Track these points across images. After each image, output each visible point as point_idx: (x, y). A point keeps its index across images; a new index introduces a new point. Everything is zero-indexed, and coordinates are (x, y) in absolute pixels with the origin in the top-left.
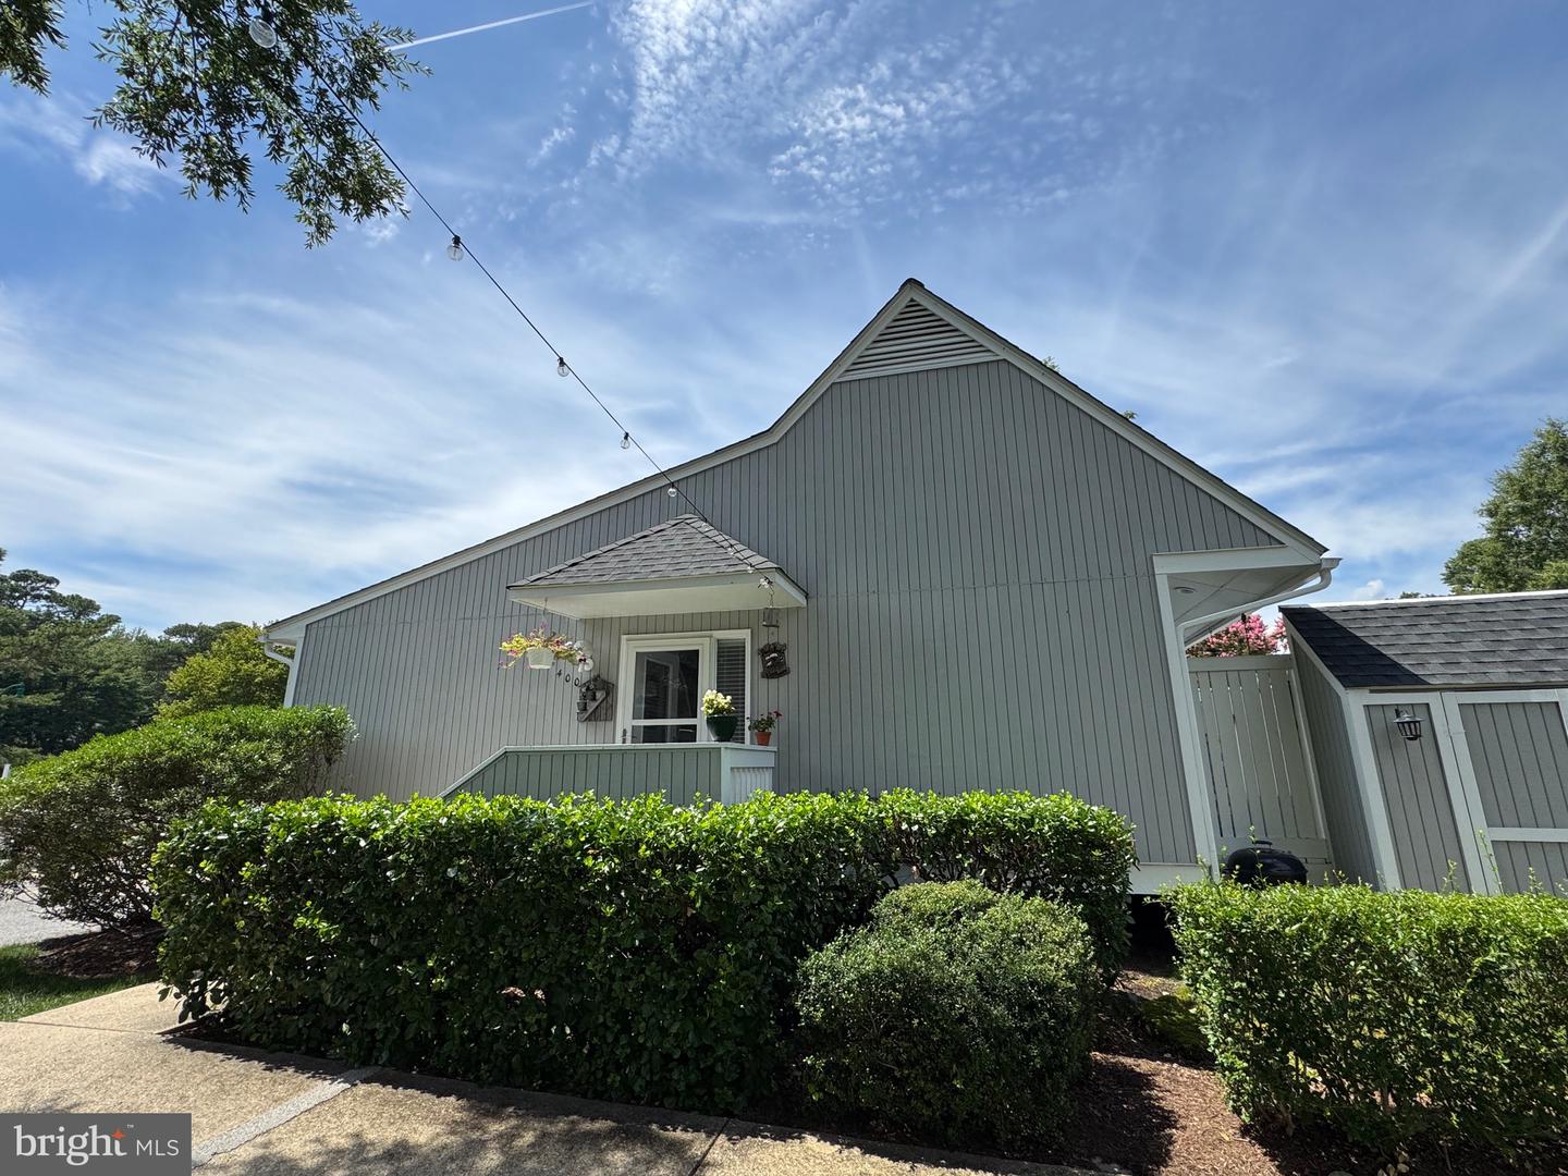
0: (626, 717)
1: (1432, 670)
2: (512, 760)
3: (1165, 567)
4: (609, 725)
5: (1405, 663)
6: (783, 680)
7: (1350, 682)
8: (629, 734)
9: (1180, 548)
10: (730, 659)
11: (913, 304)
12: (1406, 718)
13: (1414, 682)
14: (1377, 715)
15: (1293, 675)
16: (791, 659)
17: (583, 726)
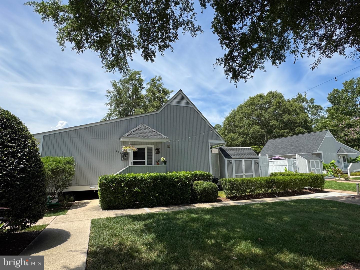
0: (131, 160)
1: (232, 156)
2: (131, 168)
3: (210, 141)
4: (128, 161)
5: (230, 155)
6: (159, 154)
7: (226, 158)
8: (132, 163)
9: (211, 139)
10: (150, 150)
11: (180, 94)
12: (230, 162)
13: (231, 158)
14: (228, 161)
15: (218, 156)
16: (160, 151)
17: (122, 162)
